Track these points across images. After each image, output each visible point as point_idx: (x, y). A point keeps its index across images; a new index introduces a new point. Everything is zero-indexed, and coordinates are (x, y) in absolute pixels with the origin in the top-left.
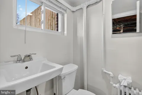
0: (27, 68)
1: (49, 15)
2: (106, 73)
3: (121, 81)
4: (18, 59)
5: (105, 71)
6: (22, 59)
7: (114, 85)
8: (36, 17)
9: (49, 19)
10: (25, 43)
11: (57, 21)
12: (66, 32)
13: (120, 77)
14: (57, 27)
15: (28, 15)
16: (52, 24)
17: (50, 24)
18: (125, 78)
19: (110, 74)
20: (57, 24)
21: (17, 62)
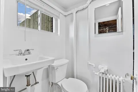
0: (26, 59)
1: (46, 18)
2: (90, 65)
3: (100, 69)
4: (19, 53)
5: (90, 63)
6: (23, 53)
7: (96, 73)
8: (34, 21)
9: (46, 22)
10: (25, 41)
11: (52, 24)
12: (59, 33)
13: (100, 67)
14: (52, 29)
15: (27, 19)
16: (48, 26)
17: (47, 27)
18: (103, 67)
19: (93, 65)
20: (52, 26)
21: (19, 55)
